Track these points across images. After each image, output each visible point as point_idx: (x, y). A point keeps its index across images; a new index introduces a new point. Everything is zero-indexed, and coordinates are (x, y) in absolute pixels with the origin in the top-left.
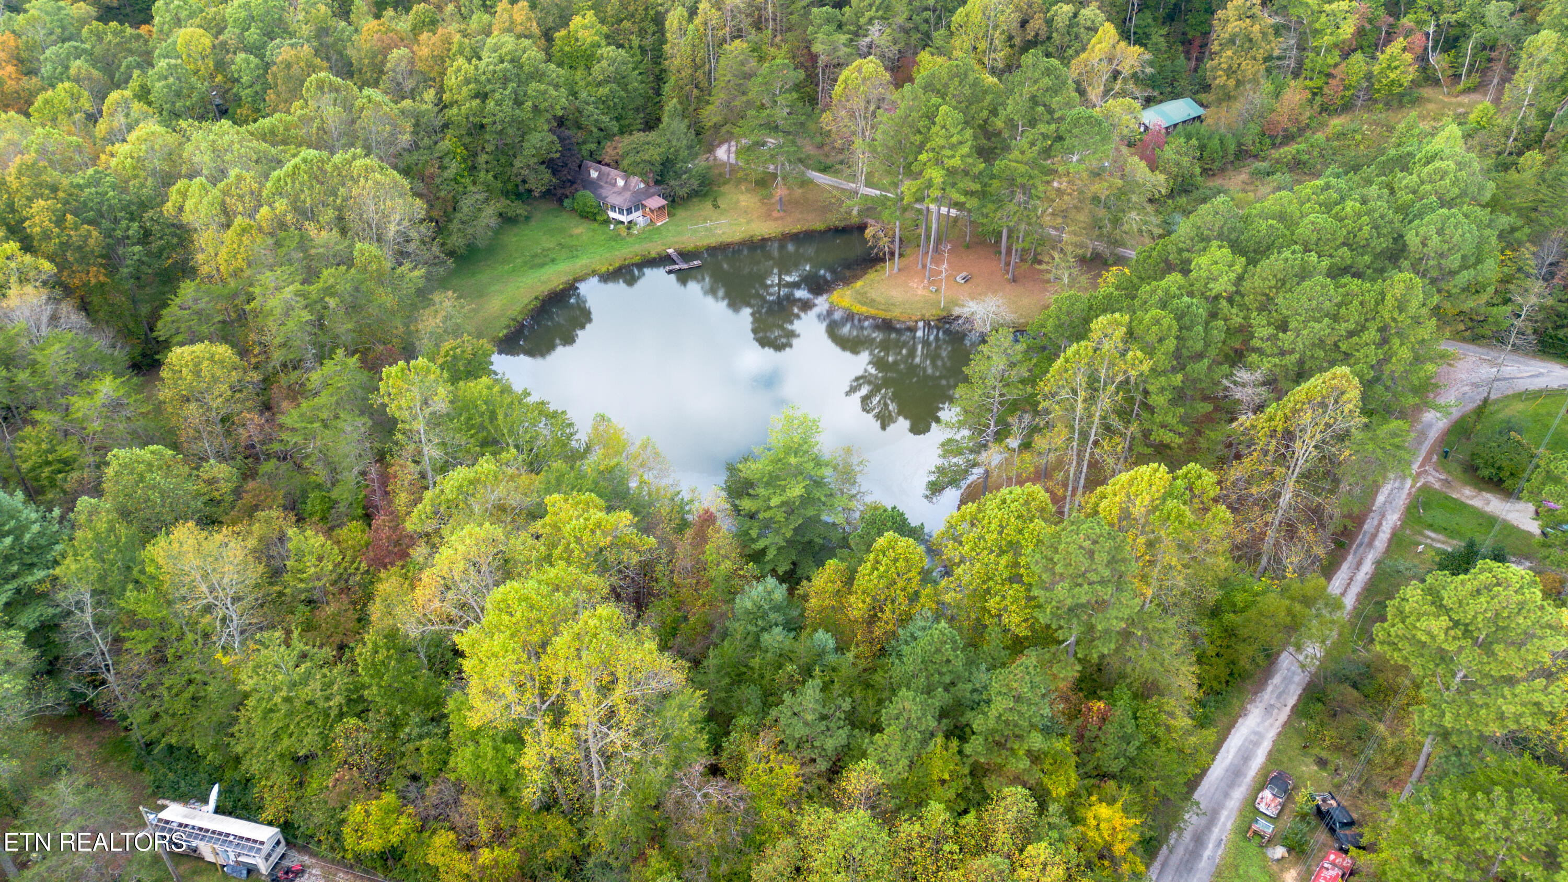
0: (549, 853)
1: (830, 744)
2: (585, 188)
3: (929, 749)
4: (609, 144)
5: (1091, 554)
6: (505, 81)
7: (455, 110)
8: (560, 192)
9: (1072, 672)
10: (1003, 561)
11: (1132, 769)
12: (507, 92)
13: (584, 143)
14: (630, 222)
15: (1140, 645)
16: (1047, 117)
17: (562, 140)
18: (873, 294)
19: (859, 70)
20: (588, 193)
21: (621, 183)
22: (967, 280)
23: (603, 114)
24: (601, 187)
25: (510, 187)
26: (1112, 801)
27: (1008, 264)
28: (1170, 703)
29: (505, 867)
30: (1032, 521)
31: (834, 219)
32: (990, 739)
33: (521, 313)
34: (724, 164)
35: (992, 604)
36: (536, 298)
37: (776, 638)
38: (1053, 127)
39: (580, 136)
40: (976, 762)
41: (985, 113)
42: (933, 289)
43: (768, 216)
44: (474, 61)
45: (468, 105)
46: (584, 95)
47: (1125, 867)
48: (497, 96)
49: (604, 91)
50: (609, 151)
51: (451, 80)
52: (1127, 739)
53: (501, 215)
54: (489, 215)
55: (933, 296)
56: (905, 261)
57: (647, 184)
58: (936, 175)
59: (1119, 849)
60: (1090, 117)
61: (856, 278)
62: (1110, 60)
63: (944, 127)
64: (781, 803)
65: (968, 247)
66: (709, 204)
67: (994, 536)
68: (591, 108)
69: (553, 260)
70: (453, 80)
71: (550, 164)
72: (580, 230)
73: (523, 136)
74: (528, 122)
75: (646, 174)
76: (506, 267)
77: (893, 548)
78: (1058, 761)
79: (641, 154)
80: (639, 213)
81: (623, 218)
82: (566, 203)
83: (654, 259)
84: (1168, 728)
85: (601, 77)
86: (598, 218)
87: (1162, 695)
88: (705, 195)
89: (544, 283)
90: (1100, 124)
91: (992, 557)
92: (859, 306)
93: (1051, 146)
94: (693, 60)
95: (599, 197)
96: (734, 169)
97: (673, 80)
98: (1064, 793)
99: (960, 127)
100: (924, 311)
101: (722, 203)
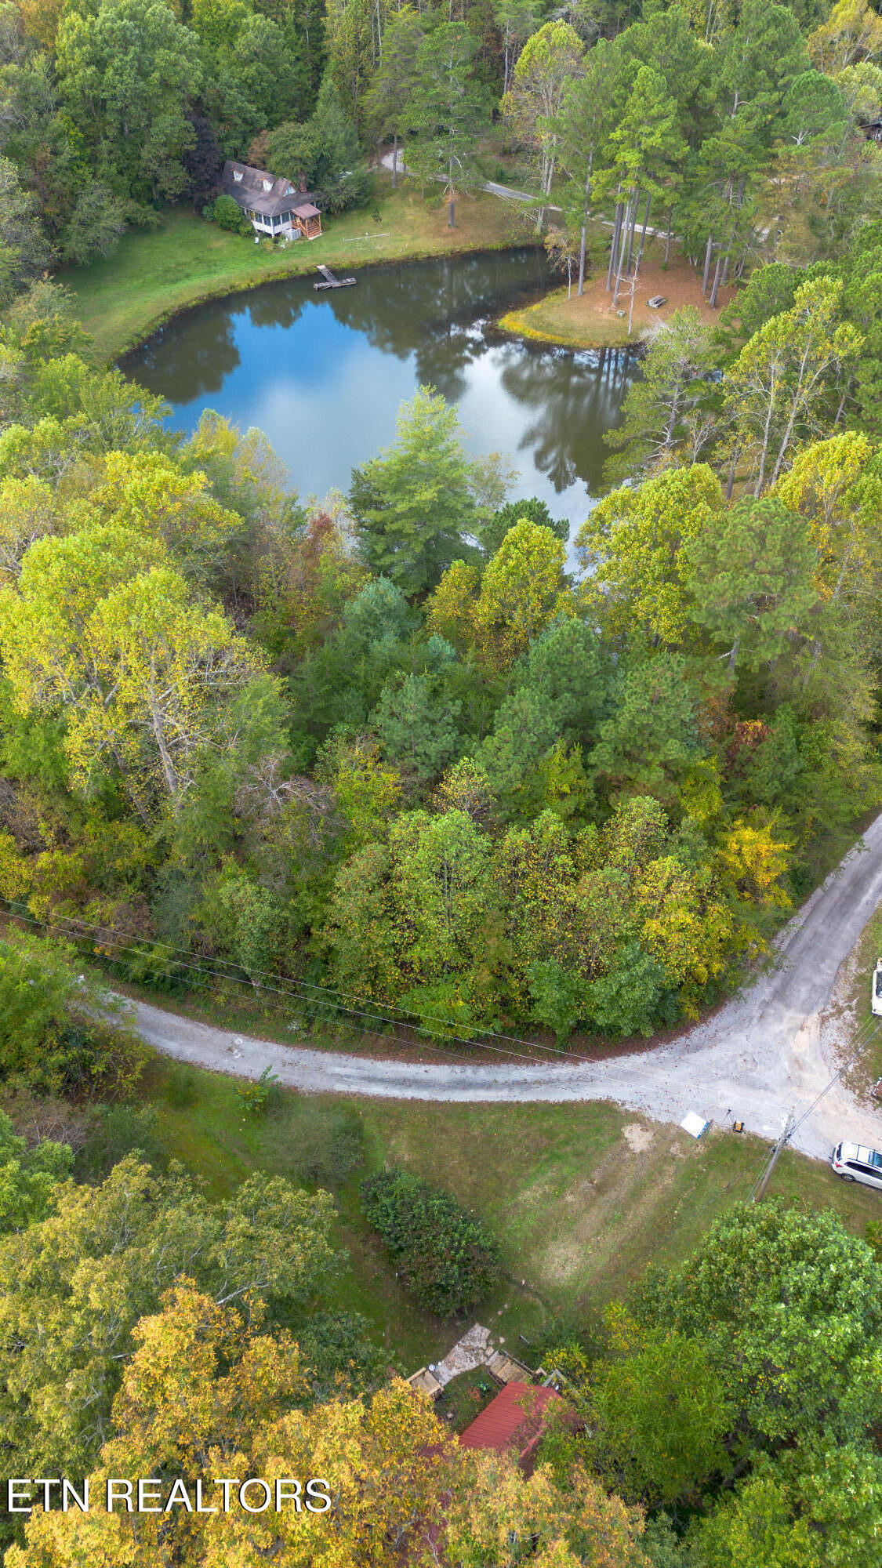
0: (119, 862)
1: (433, 748)
2: (226, 192)
3: (546, 756)
4: (255, 139)
5: (761, 538)
6: (126, 43)
7: (69, 80)
8: (197, 196)
9: (727, 683)
10: (656, 555)
11: (787, 796)
12: (128, 58)
13: (227, 138)
14: (278, 235)
15: (812, 654)
16: (769, 84)
17: (198, 128)
18: (552, 318)
19: (548, 37)
20: (230, 197)
21: (268, 186)
22: (661, 304)
23: (249, 101)
24: (246, 192)
25: (139, 186)
26: (760, 826)
27: (709, 288)
28: (842, 725)
29: (66, 872)
30: (694, 506)
31: (513, 236)
32: (620, 749)
33: (145, 329)
34: (390, 173)
35: (641, 607)
36: (164, 314)
37: (386, 645)
38: (776, 95)
39: (221, 129)
40: (604, 775)
41: (695, 82)
42: (620, 313)
43: (437, 232)
44: (90, 17)
45: (81, 73)
46: (225, 75)
47: (768, 899)
48: (117, 62)
49: (251, 70)
50: (258, 147)
51: (63, 41)
52: (783, 761)
53: (128, 220)
54: (113, 215)
55: (620, 322)
56: (589, 285)
57: (299, 190)
58: (630, 158)
59: (763, 878)
60: (821, 81)
61: (532, 301)
62: (854, 37)
63: (642, 94)
64: (375, 812)
65: (666, 268)
66: (370, 219)
67: (648, 523)
68: (233, 92)
69: (188, 276)
70: (65, 40)
71: (186, 159)
72: (222, 243)
73: (149, 118)
74: (154, 100)
75: (297, 175)
76: (135, 283)
77: (527, 540)
78: (701, 781)
79: (291, 149)
80: (288, 224)
81: (269, 229)
82: (206, 210)
83: (302, 276)
84: (835, 754)
85: (247, 52)
86: (241, 229)
87: (831, 716)
88: (366, 206)
89: (176, 297)
90: (832, 92)
91: (643, 550)
92: (532, 331)
93: (772, 121)
94: (357, 37)
95: (241, 202)
96: (399, 178)
97: (333, 61)
98: (704, 817)
99: (662, 95)
100: (607, 338)
101: (385, 218)
